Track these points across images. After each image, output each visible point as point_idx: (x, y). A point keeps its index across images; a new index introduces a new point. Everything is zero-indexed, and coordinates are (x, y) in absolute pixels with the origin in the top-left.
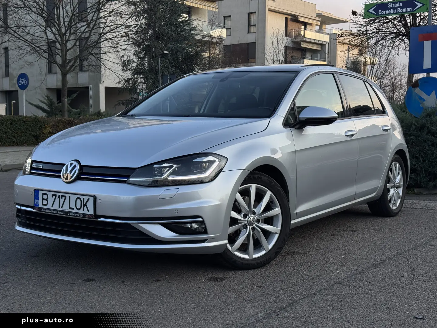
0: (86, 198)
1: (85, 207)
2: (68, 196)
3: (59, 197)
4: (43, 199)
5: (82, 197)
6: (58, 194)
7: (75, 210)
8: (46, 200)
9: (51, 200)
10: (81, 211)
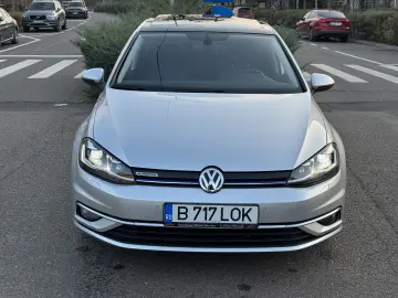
0: (247, 209)
1: (246, 218)
2: (219, 208)
3: (205, 209)
4: (179, 213)
5: (241, 208)
6: (203, 207)
7: (231, 221)
8: (185, 213)
9: (192, 213)
10: (240, 221)
